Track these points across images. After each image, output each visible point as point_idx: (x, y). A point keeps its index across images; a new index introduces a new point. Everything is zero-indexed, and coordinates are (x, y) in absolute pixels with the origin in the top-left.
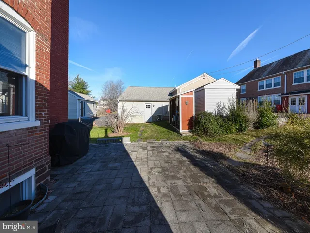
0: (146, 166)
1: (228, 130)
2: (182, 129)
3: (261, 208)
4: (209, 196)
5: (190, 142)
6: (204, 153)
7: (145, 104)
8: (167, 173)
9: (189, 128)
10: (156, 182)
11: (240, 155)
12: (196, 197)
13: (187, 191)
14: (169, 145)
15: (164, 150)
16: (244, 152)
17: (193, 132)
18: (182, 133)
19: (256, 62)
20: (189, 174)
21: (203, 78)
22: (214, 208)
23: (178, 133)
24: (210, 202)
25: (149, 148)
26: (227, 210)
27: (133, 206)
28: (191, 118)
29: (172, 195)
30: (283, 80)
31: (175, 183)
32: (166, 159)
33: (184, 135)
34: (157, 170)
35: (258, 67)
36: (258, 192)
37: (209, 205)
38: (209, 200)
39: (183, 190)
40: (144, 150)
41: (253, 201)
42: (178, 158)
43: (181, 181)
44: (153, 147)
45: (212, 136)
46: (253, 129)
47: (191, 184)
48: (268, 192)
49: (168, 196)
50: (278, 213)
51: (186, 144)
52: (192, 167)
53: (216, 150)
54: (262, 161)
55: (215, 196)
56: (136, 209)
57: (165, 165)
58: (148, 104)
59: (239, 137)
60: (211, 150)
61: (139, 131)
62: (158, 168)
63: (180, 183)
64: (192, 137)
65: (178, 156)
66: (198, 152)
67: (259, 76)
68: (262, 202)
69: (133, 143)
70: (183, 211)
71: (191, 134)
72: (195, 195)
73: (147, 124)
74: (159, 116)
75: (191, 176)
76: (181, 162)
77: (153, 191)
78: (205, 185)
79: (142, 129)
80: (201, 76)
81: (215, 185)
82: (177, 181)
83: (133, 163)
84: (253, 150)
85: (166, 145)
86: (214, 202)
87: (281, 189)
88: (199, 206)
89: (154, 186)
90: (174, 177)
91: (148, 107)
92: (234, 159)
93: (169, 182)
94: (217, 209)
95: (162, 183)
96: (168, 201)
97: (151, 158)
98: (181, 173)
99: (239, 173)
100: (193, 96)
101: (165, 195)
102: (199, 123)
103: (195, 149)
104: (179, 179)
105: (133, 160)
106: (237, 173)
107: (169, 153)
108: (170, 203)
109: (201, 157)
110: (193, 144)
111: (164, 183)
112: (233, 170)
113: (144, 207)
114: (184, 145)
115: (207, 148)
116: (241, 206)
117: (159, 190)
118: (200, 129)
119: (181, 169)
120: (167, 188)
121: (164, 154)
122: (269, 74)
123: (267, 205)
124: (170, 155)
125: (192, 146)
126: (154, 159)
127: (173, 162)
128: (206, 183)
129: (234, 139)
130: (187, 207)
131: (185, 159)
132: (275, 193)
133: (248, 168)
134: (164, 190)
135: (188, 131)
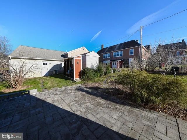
0: (64, 103)
1: (97, 76)
2: (75, 78)
3: (118, 102)
4: (102, 104)
5: (82, 84)
6: (91, 88)
7: (41, 62)
8: (80, 102)
9: (79, 77)
10: (76, 109)
11: (104, 86)
12: (99, 107)
13: (93, 106)
14: (71, 88)
15: (70, 92)
16: (105, 85)
17: (81, 79)
18: (75, 80)
19: (102, 46)
20: (90, 99)
21: (83, 49)
22: (106, 108)
23: (73, 81)
24: (104, 106)
25: (58, 93)
26: (110, 106)
27: (72, 125)
28: (80, 71)
29: (89, 110)
30: (111, 55)
31: (87, 105)
32: (75, 96)
33: (77, 81)
34: (72, 103)
35: (103, 48)
36: (115, 97)
37: (104, 107)
38: (103, 106)
39: (92, 107)
40: (55, 95)
41: (115, 101)
42: (81, 94)
43: (88, 103)
44: (61, 91)
45: (91, 80)
46: (104, 75)
47: (94, 103)
48: (117, 96)
49: (87, 112)
50: (122, 101)
51: (80, 86)
52: (90, 96)
53: (95, 86)
54: (111, 87)
55: (104, 104)
56: (74, 126)
57: (76, 99)
58: (45, 62)
59: (101, 79)
60: (93, 86)
61: (39, 83)
62: (73, 102)
63: (89, 104)
64: (81, 82)
65: (80, 92)
66: (88, 88)
67: (103, 52)
68: (117, 100)
69: (41, 93)
70: (97, 114)
71: (80, 80)
72: (98, 106)
73: (45, 77)
74: (56, 71)
75: (92, 99)
76: (83, 95)
77: (78, 113)
78: (99, 101)
79: (41, 82)
80: (82, 47)
81: (102, 100)
82: (87, 104)
83: (53, 105)
84: (107, 83)
85: (69, 89)
86: (105, 105)
87: (120, 94)
88: (101, 109)
89: (77, 111)
90: (84, 103)
91: (45, 64)
92: (103, 88)
93: (83, 106)
94: (107, 108)
95: (80, 108)
96: (89, 114)
97: (65, 98)
98: (87, 100)
99: (107, 92)
100: (81, 59)
101: (85, 112)
102: (85, 74)
103: (86, 87)
104: (87, 102)
105: (51, 103)
106: (106, 93)
107: (74, 93)
108: (90, 114)
109: (90, 90)
110: (84, 85)
111: (81, 107)
112: (105, 92)
113: (79, 122)
114: (79, 87)
115: (91, 86)
116: (113, 103)
117: (81, 111)
118: (85, 77)
119: (85, 98)
120: (84, 109)
121: (71, 94)
122: (106, 52)
123: (118, 100)
124: (76, 93)
125: (84, 86)
126: (67, 98)
127: (80, 96)
128: (99, 100)
129: (100, 80)
130: (97, 112)
131: (84, 93)
132: (119, 96)
133: (109, 90)
134: (83, 110)
135: (78, 78)
